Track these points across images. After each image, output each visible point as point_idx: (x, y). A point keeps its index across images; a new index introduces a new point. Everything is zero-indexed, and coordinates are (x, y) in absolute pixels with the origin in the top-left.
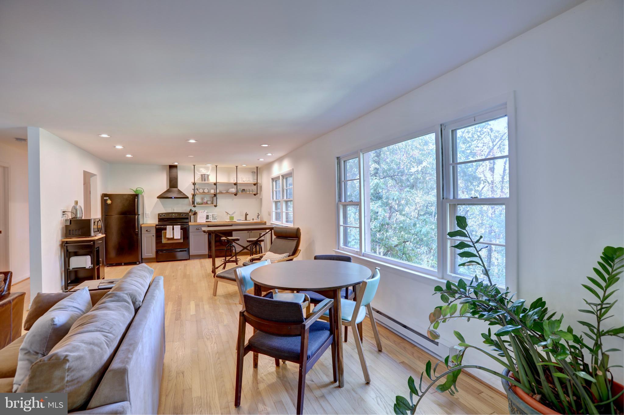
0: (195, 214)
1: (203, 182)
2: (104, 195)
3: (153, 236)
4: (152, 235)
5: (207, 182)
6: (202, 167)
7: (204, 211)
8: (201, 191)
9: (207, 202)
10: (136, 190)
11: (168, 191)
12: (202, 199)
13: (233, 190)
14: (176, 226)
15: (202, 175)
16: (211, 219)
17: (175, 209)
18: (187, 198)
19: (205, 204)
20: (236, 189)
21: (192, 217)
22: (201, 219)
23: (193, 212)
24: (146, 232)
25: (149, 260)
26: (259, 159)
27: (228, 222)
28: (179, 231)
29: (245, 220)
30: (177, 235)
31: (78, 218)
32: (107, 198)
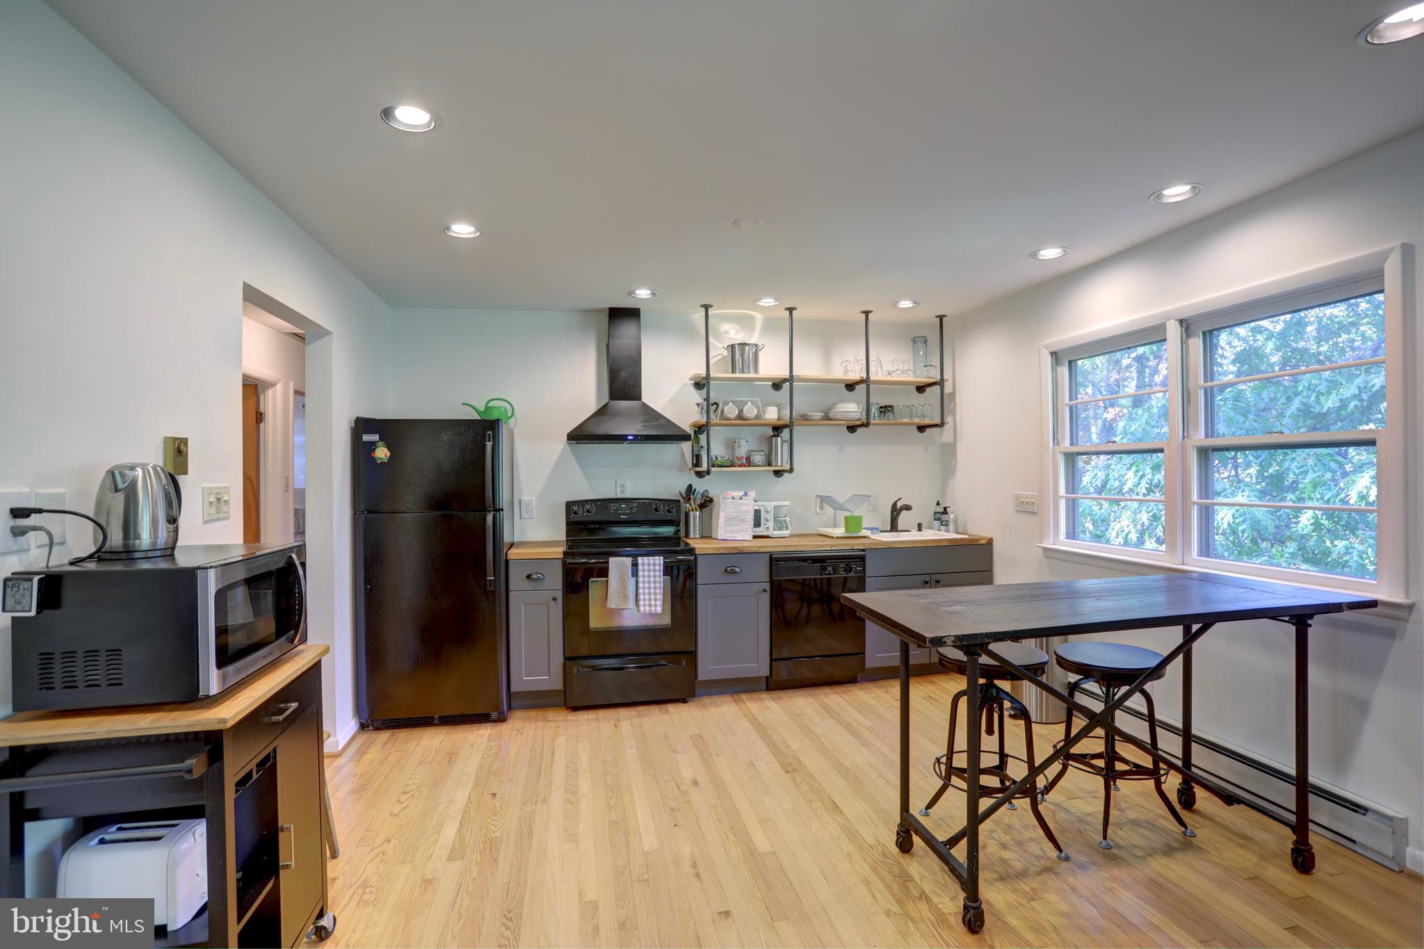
0: (707, 503)
1: (737, 375)
2: (362, 426)
3: (554, 599)
4: (548, 595)
5: (752, 375)
7: (746, 494)
8: (731, 411)
9: (748, 459)
10: (487, 408)
11: (602, 412)
12: (731, 445)
13: (851, 408)
14: (646, 559)
15: (733, 346)
16: (771, 524)
17: (627, 484)
19: (740, 466)
21: (695, 516)
22: (732, 526)
23: (698, 496)
24: (527, 585)
25: (539, 701)
26: (1034, 255)
27: (838, 538)
28: (657, 579)
29: (891, 531)
30: (650, 600)
31: (127, 553)
32: (375, 437)
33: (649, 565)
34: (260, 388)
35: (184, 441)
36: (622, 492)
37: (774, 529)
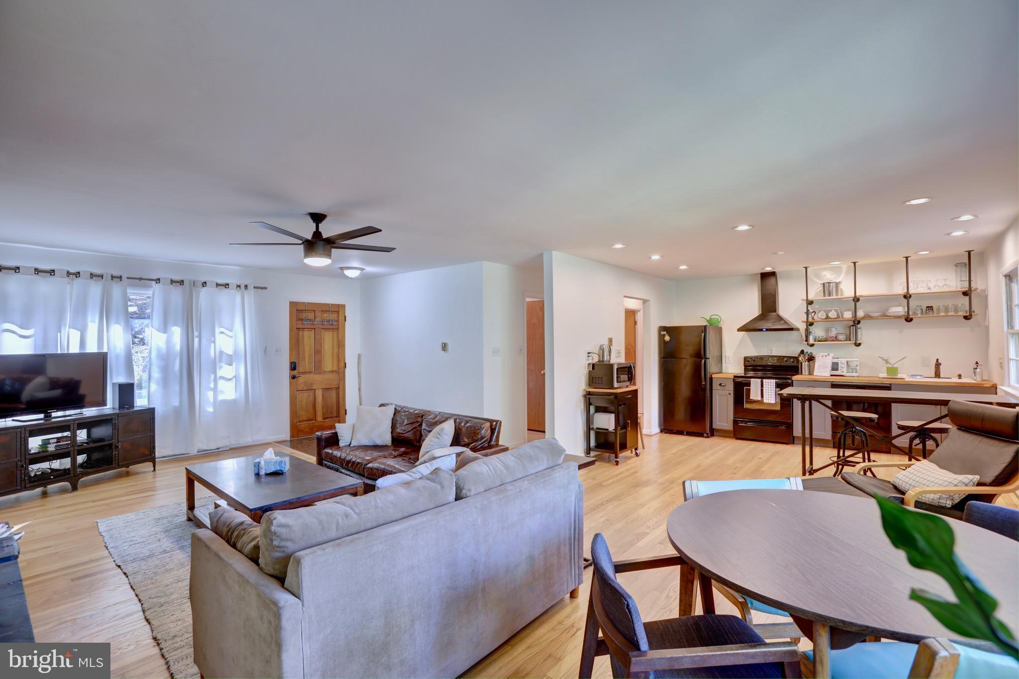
0: (811, 359)
1: (827, 298)
2: (661, 329)
3: (729, 394)
4: (728, 392)
5: (835, 297)
6: (825, 269)
7: (829, 355)
8: (822, 315)
9: (836, 337)
10: (710, 319)
11: (758, 319)
12: (827, 330)
13: (900, 310)
14: (767, 380)
15: (824, 284)
16: (845, 370)
17: (774, 350)
18: (798, 329)
19: (832, 341)
20: (906, 308)
21: (805, 365)
22: (822, 369)
23: (807, 355)
24: (719, 388)
25: (724, 434)
27: (883, 378)
28: (772, 389)
29: (935, 378)
30: (768, 397)
31: (603, 361)
32: (665, 333)
33: (768, 383)
34: (635, 312)
35: (612, 338)
36: (771, 353)
37: (847, 372)
